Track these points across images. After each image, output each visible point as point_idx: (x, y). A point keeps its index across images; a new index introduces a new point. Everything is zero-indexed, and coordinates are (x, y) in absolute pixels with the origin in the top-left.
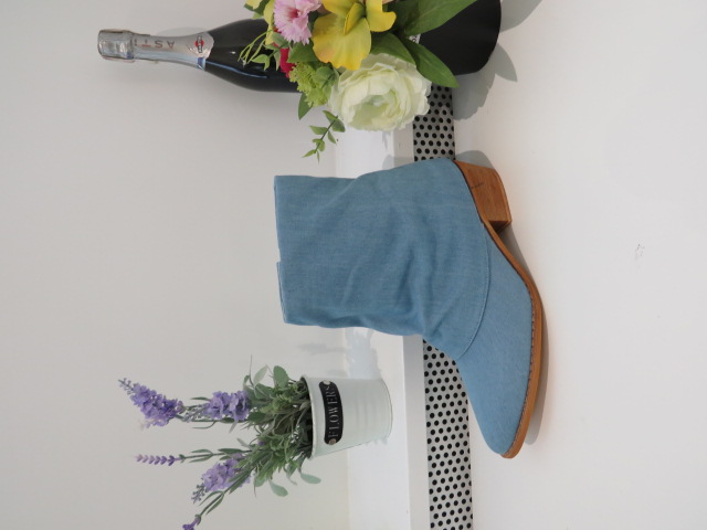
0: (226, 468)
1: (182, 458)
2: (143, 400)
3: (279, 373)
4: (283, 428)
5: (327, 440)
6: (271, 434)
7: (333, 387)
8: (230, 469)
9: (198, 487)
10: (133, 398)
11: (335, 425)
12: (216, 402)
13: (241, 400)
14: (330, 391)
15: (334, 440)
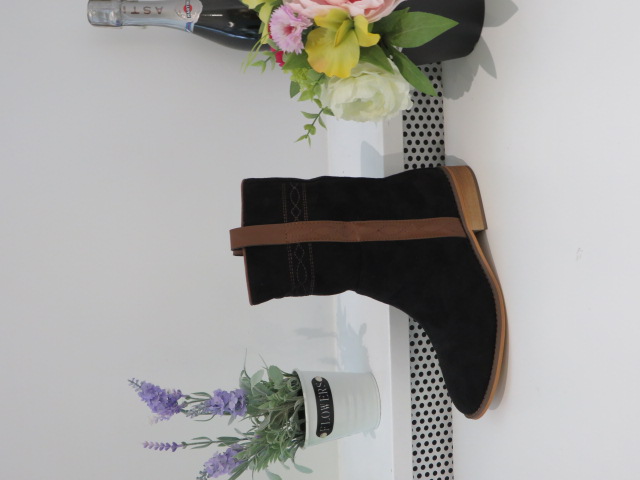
0: (226, 457)
1: (184, 444)
2: (150, 396)
3: (273, 370)
4: (278, 422)
5: (319, 433)
6: (266, 429)
7: (325, 382)
8: (230, 458)
9: (201, 472)
10: (141, 394)
11: (326, 420)
12: (217, 400)
13: (240, 398)
14: (322, 387)
15: (325, 434)
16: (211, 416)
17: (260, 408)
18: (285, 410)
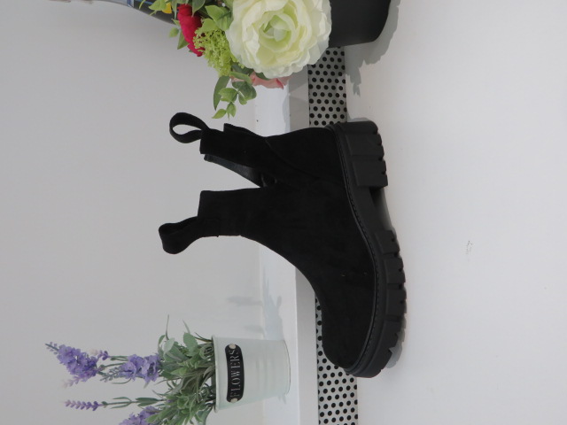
0: (139, 420)
1: (105, 404)
2: (68, 359)
3: (188, 337)
4: (190, 386)
5: (229, 399)
6: (179, 394)
7: (238, 350)
8: (144, 420)
10: (59, 357)
11: (237, 386)
12: (130, 366)
13: (152, 364)
14: (235, 355)
15: (235, 399)
16: (127, 380)
17: (172, 373)
18: (198, 376)
